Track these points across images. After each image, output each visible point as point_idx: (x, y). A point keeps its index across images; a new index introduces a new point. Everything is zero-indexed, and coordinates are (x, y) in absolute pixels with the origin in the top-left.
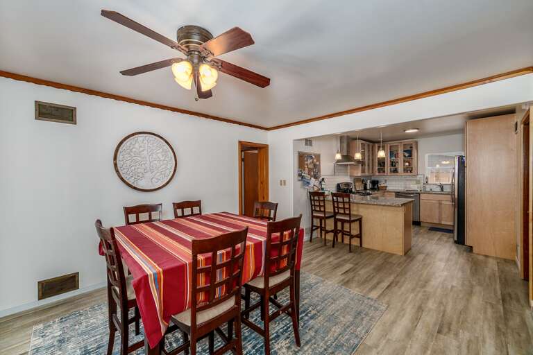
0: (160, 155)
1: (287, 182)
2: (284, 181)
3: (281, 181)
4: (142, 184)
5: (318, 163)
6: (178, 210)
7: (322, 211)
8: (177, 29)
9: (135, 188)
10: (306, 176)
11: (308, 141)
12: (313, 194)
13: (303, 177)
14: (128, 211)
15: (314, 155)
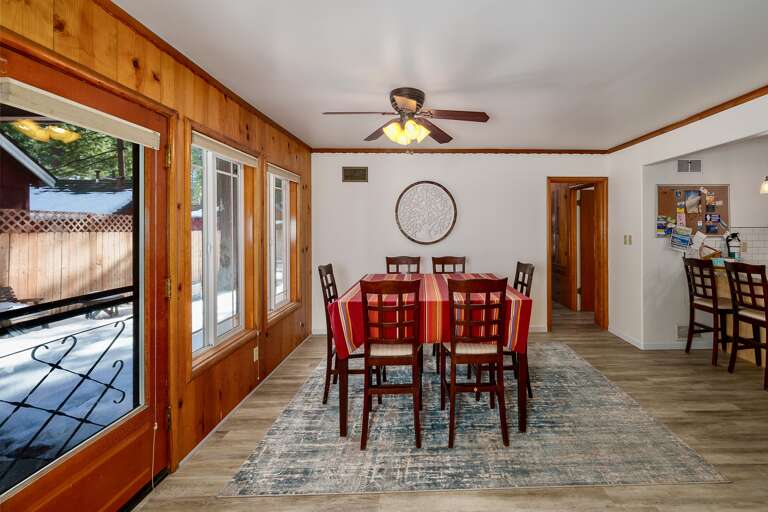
0: (439, 205)
1: (633, 239)
2: (630, 237)
3: (625, 237)
4: (420, 237)
5: (719, 203)
6: (437, 266)
7: (709, 297)
8: (390, 91)
9: (413, 240)
10: (682, 228)
11: (688, 163)
12: (690, 263)
13: (669, 231)
14: (390, 261)
15: (705, 187)
